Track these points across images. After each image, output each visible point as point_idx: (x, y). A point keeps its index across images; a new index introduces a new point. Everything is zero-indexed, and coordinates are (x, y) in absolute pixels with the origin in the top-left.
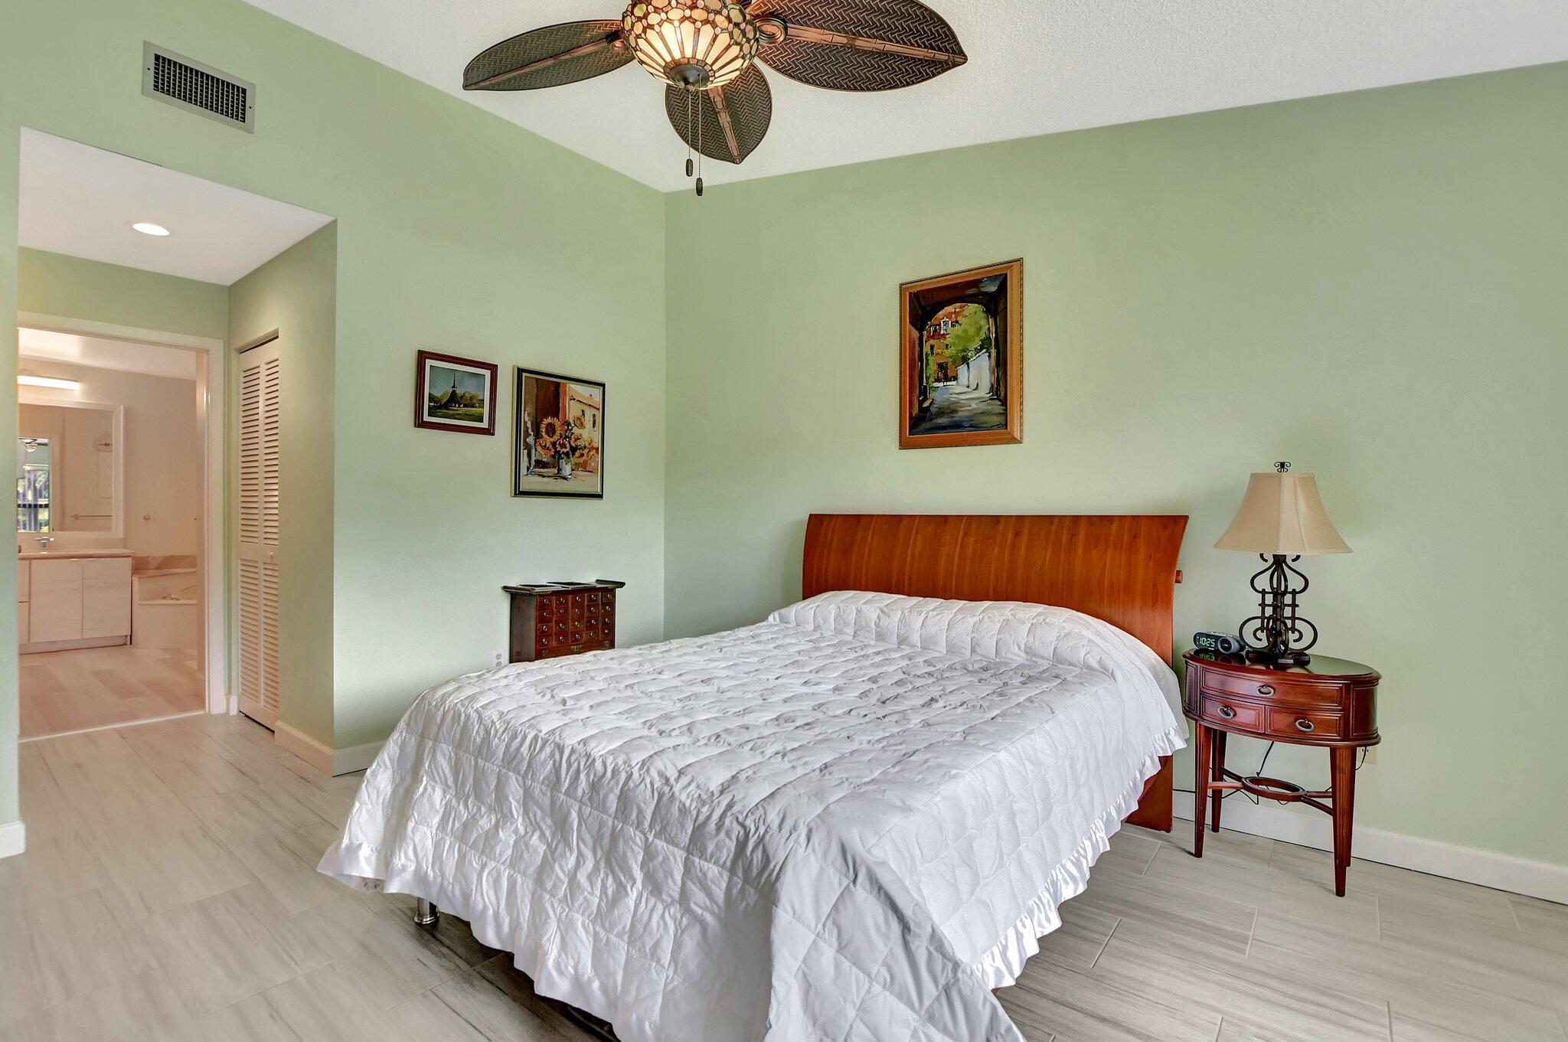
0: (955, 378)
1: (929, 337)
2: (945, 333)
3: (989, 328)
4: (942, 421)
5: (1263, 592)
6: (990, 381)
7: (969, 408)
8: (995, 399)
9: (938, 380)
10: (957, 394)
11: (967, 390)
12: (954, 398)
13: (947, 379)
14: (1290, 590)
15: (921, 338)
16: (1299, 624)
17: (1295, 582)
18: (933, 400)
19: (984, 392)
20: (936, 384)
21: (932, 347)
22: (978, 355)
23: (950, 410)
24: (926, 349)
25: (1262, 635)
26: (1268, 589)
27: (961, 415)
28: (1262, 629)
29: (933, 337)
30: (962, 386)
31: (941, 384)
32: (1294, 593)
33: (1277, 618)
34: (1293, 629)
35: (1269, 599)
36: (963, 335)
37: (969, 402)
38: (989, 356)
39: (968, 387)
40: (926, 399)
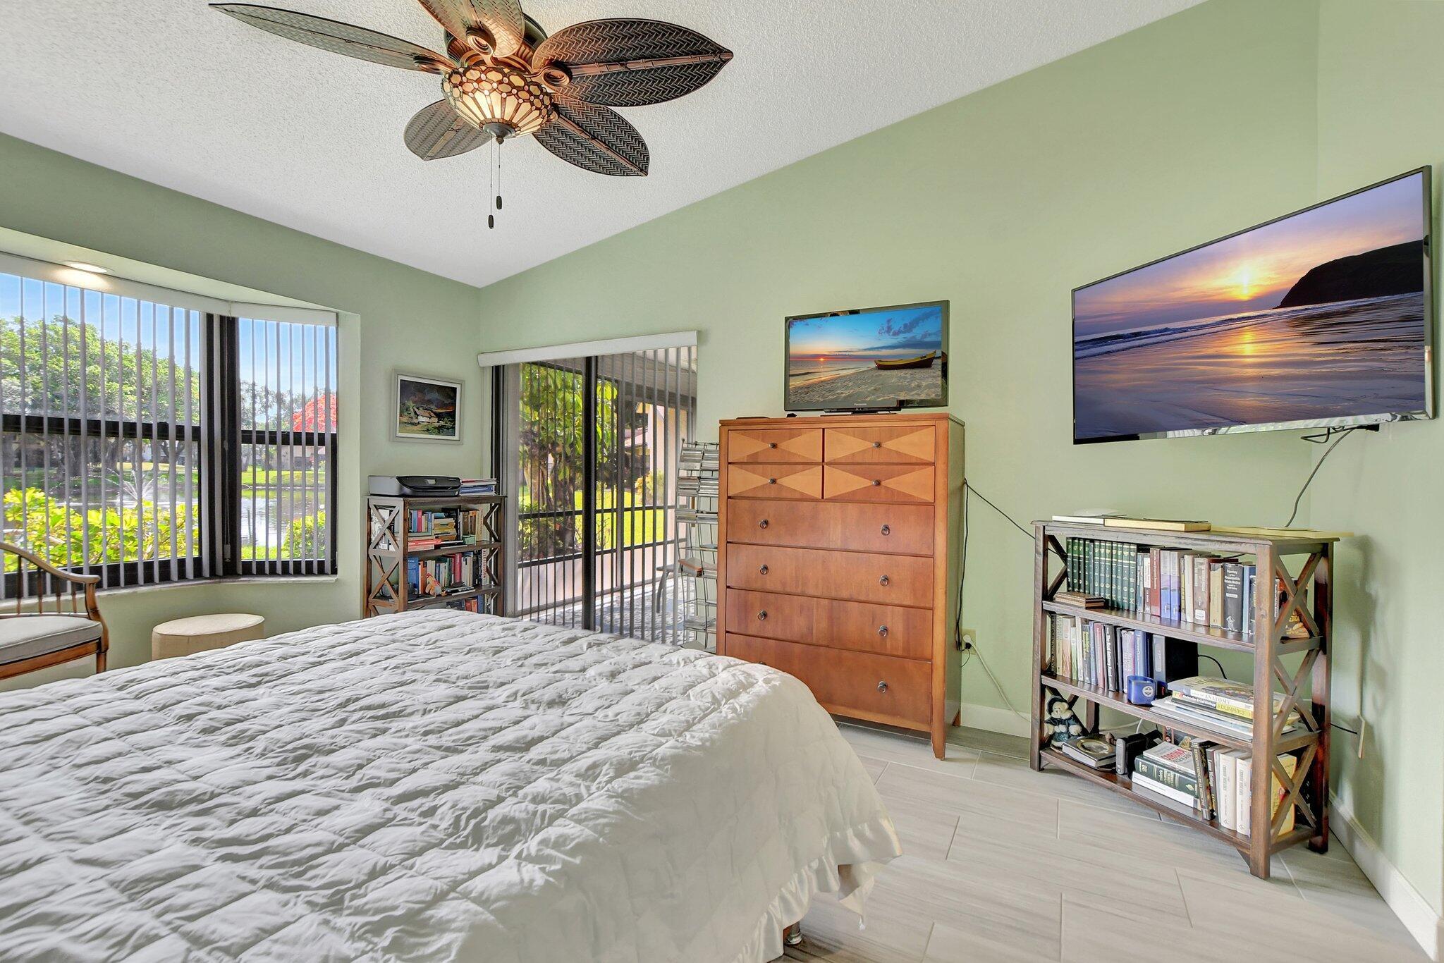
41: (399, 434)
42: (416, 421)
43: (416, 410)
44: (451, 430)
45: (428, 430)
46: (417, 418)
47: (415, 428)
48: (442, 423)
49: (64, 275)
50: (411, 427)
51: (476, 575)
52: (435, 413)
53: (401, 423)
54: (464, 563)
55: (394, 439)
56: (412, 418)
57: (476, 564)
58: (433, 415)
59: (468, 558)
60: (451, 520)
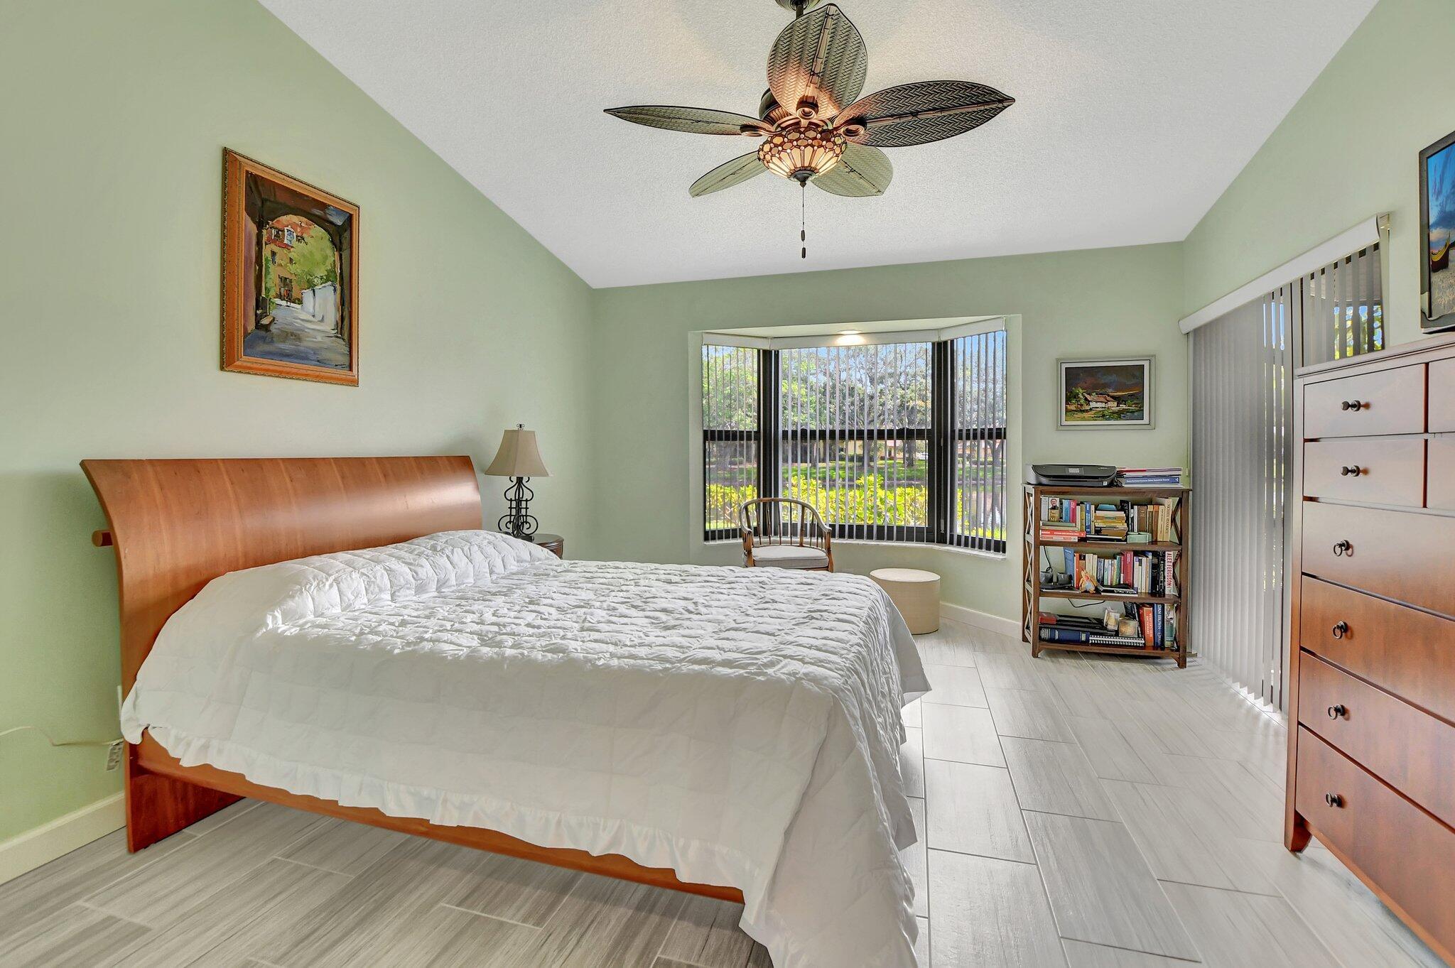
0: (300, 301)
1: (269, 241)
2: (289, 243)
3: (334, 261)
4: (287, 346)
5: (511, 500)
6: (335, 318)
7: (314, 340)
8: (339, 338)
9: (280, 297)
10: (303, 320)
11: (311, 318)
12: (298, 324)
13: (289, 297)
14: (524, 499)
15: (259, 236)
16: (529, 519)
17: (527, 495)
18: (274, 319)
19: (329, 326)
20: (278, 301)
21: (274, 254)
22: (324, 285)
23: (295, 336)
24: (266, 252)
25: (510, 526)
26: (513, 499)
27: (307, 344)
28: (510, 522)
29: (274, 242)
30: (308, 313)
31: (284, 303)
32: (527, 501)
33: (518, 515)
34: (527, 522)
35: (514, 504)
36: (308, 256)
37: (316, 333)
38: (335, 290)
39: (314, 316)
40: (265, 315)
41: (1064, 423)
42: (1088, 408)
43: (1087, 396)
44: (1138, 413)
45: (1103, 416)
46: (1088, 404)
47: (1085, 415)
48: (1123, 406)
49: (841, 341)
50: (1080, 415)
51: (1156, 581)
52: (1112, 397)
53: (1067, 410)
54: (1137, 564)
55: (1060, 427)
56: (1082, 405)
57: (1156, 569)
58: (1109, 398)
59: (1144, 559)
60: (1122, 514)
